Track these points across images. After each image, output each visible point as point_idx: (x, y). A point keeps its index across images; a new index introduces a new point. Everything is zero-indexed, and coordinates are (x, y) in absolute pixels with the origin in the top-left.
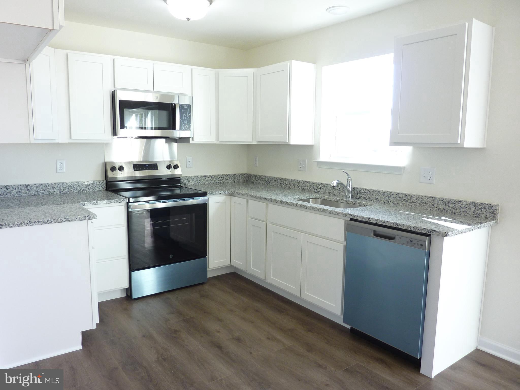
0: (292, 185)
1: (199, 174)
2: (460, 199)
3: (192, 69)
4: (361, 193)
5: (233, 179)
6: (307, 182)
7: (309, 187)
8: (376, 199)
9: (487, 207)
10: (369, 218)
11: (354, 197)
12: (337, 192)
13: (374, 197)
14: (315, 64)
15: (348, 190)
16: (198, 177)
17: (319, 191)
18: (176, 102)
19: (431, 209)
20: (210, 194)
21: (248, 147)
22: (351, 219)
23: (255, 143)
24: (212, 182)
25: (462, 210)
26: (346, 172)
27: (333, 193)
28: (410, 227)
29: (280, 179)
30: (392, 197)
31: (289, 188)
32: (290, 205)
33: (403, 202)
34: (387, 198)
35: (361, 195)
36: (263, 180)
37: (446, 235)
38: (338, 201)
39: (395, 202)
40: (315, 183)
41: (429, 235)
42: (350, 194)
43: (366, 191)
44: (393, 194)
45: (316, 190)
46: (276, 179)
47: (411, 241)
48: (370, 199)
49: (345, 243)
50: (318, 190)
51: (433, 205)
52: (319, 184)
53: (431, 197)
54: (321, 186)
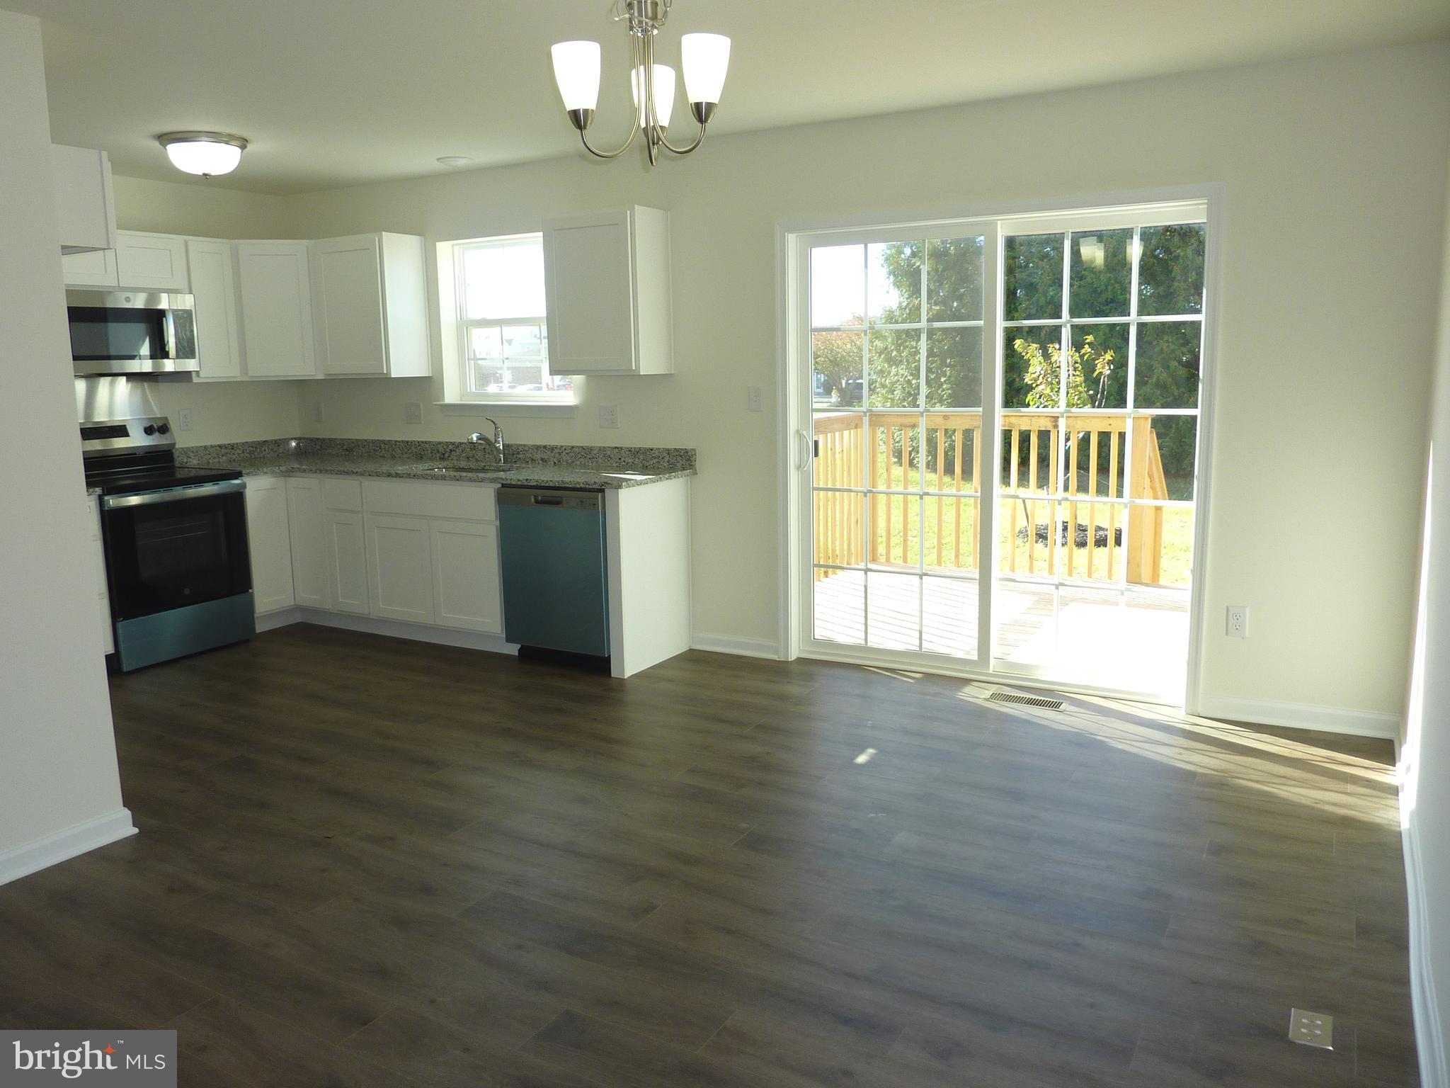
0: (398, 451)
1: (208, 444)
2: (651, 447)
3: (186, 243)
4: (518, 453)
5: (275, 450)
6: (426, 442)
7: (429, 452)
8: (542, 459)
9: (682, 454)
10: (527, 480)
11: (509, 460)
12: (480, 454)
13: (538, 456)
14: (422, 237)
15: (498, 449)
16: (205, 448)
17: (449, 457)
18: (163, 304)
19: (618, 464)
20: (248, 474)
21: (300, 386)
22: (503, 486)
23: (320, 377)
24: (234, 457)
25: (655, 461)
26: (491, 419)
27: (473, 456)
28: (579, 483)
29: (374, 442)
30: (564, 453)
31: (393, 457)
32: (403, 477)
33: (581, 460)
34: (557, 455)
35: (519, 456)
36: (339, 446)
37: (620, 487)
38: (483, 469)
39: (569, 461)
40: (440, 443)
41: (602, 491)
42: (502, 455)
43: (527, 448)
44: (565, 449)
45: (444, 454)
46: (365, 443)
47: (582, 502)
48: (532, 460)
49: (498, 523)
50: (447, 455)
51: (620, 459)
52: (448, 444)
53: (616, 447)
54: (451, 447)
